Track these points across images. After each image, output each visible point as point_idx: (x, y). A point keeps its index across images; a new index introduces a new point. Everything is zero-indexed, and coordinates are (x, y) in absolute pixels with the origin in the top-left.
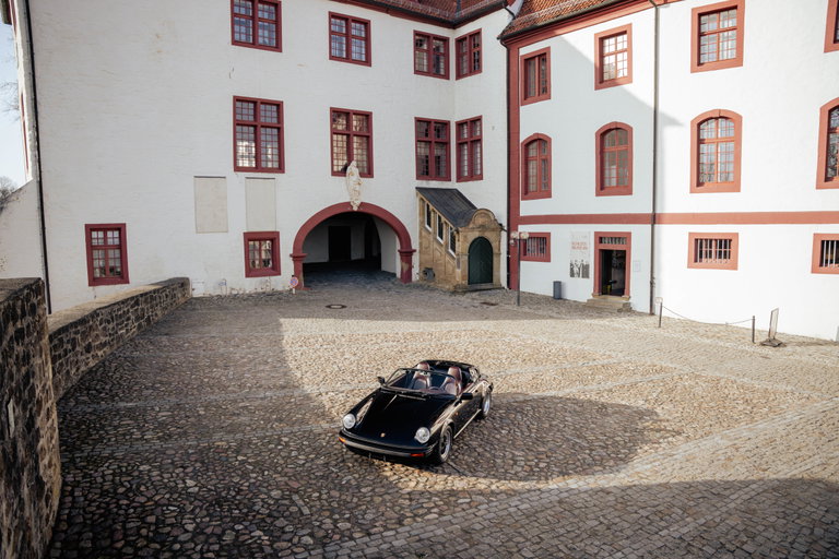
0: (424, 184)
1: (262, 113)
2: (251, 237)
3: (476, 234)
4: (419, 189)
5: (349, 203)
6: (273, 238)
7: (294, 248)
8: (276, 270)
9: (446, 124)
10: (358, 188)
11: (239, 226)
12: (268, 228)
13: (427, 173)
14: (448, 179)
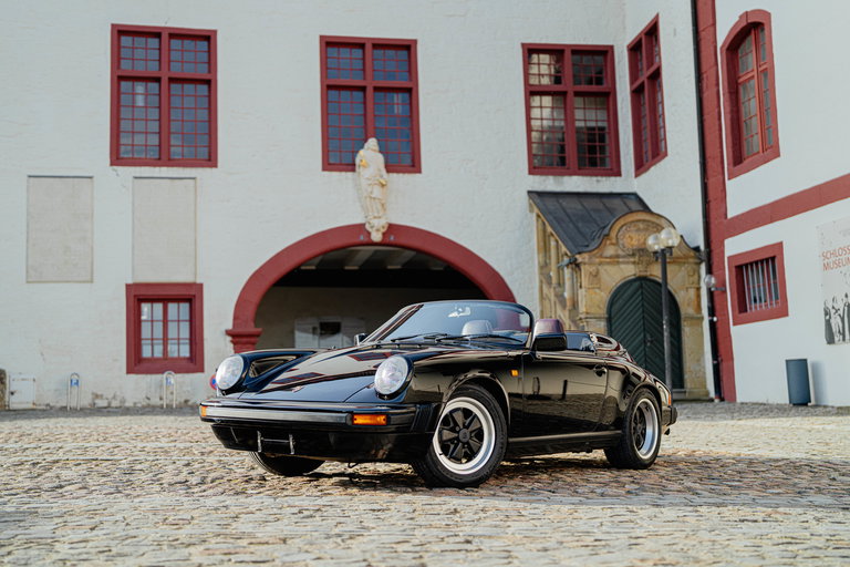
0: (550, 184)
1: (175, 56)
2: (143, 292)
3: (629, 271)
4: (537, 196)
5: (361, 227)
6: (190, 296)
7: (235, 318)
8: (195, 362)
9: (605, 53)
10: (377, 191)
11: (117, 272)
12: (179, 275)
13: (563, 161)
14: (616, 172)
